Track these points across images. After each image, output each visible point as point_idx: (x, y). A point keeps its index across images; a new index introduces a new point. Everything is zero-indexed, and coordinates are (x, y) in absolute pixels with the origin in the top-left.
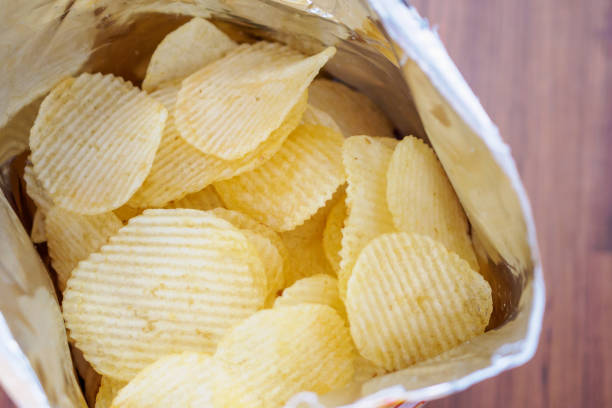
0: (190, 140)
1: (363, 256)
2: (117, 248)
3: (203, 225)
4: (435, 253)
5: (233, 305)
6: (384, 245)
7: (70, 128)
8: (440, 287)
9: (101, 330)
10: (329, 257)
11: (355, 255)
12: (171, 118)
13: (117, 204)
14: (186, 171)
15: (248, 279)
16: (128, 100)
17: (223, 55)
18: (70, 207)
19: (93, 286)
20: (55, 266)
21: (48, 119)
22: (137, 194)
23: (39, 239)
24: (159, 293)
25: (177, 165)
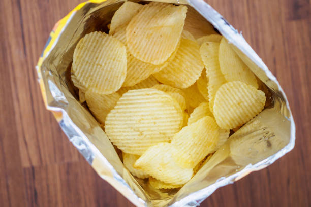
0: (138, 58)
1: (217, 96)
2: (121, 106)
3: (153, 94)
4: (242, 86)
5: (171, 122)
6: (223, 89)
7: (87, 59)
8: (246, 97)
9: (122, 138)
10: (205, 96)
11: (214, 95)
12: (127, 49)
13: (116, 90)
14: (139, 70)
15: (175, 111)
16: (106, 41)
18: (97, 92)
19: (116, 122)
21: (78, 57)
22: (124, 83)
24: (142, 121)
25: (134, 68)
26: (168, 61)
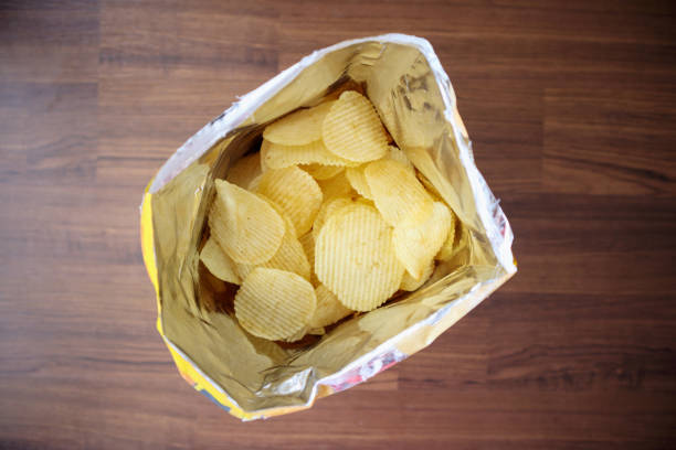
0: (273, 254)
1: (339, 154)
2: (335, 286)
3: (324, 241)
4: (331, 119)
5: (365, 221)
6: (330, 144)
7: (267, 320)
8: (347, 117)
9: (377, 290)
10: (338, 171)
11: (337, 158)
12: (261, 265)
13: (312, 289)
14: (289, 254)
15: (352, 214)
16: (248, 291)
17: (218, 243)
18: (312, 314)
19: (356, 295)
20: (336, 321)
21: (263, 332)
22: (305, 277)
23: (323, 332)
24: (359, 261)
25: (286, 261)
26: (282, 214)
